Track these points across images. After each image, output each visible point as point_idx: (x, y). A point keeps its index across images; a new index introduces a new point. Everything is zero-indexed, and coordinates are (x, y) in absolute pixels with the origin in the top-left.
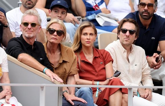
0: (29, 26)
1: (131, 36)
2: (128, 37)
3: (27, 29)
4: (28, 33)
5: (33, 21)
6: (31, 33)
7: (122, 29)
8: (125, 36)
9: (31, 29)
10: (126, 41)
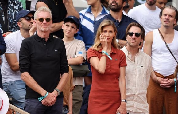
0: (45, 21)
1: (137, 38)
2: (134, 39)
3: (43, 24)
4: (44, 27)
5: (47, 17)
6: (46, 27)
7: (128, 33)
8: (132, 39)
9: (46, 23)
10: (133, 43)
